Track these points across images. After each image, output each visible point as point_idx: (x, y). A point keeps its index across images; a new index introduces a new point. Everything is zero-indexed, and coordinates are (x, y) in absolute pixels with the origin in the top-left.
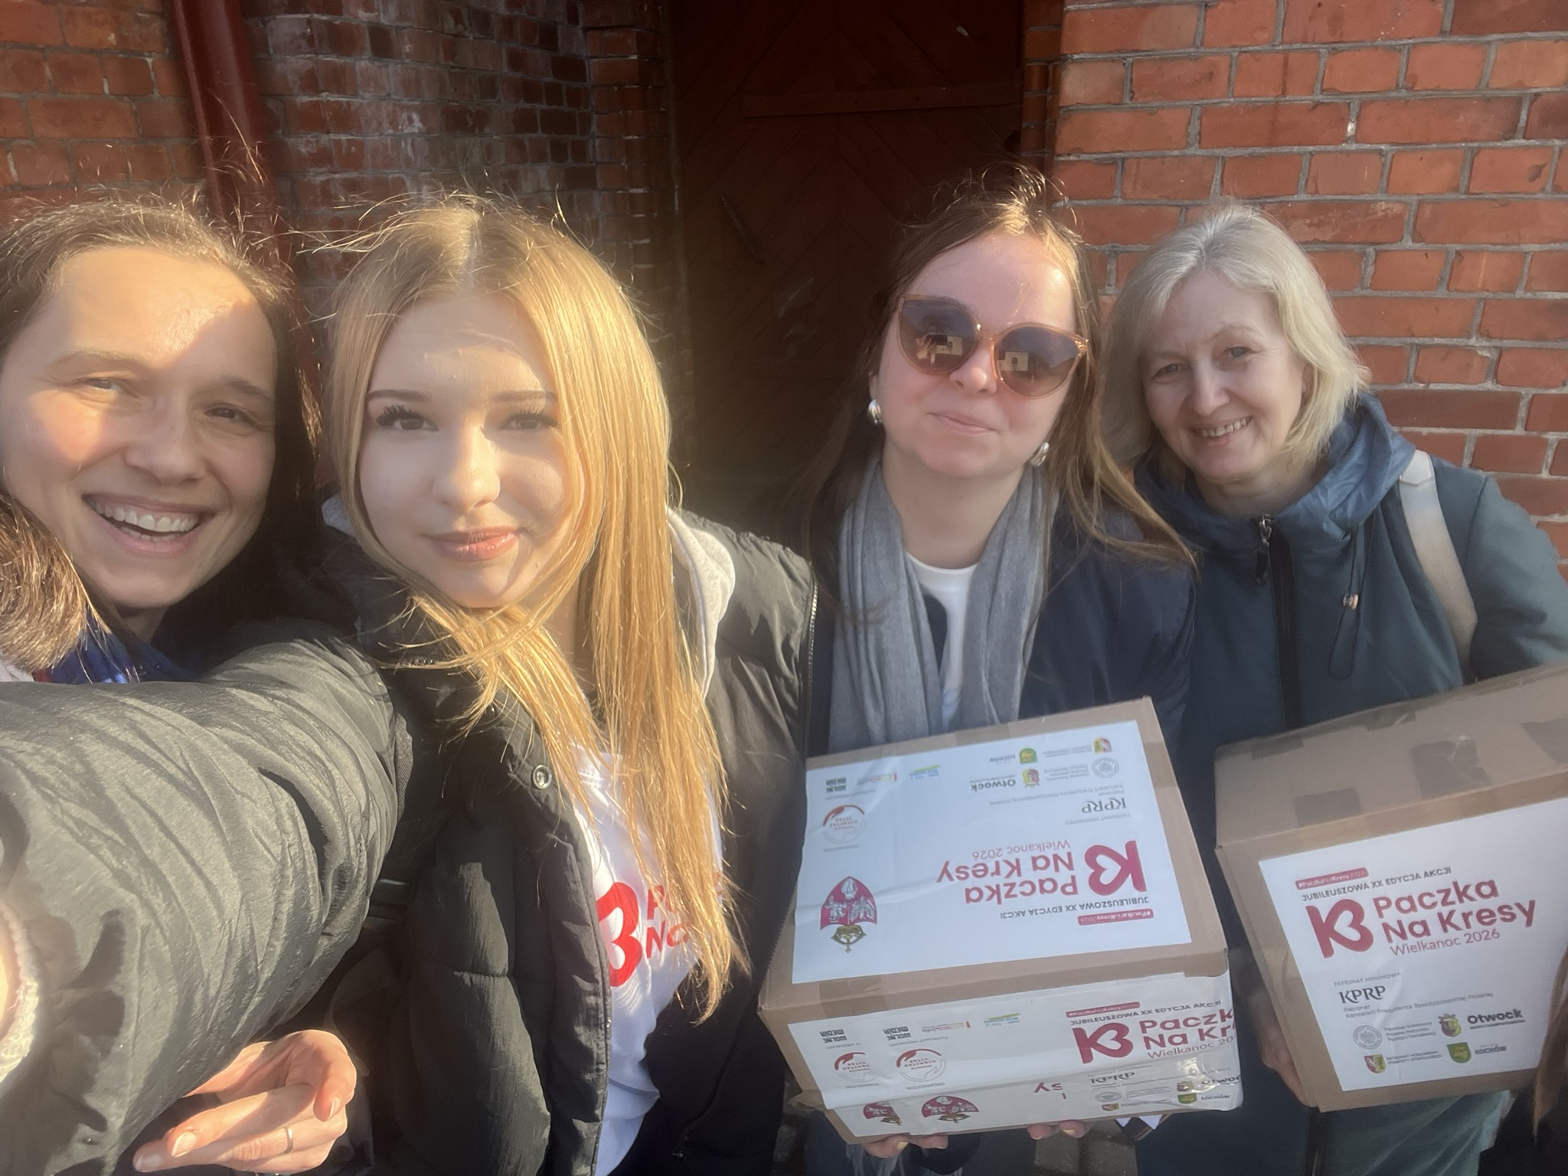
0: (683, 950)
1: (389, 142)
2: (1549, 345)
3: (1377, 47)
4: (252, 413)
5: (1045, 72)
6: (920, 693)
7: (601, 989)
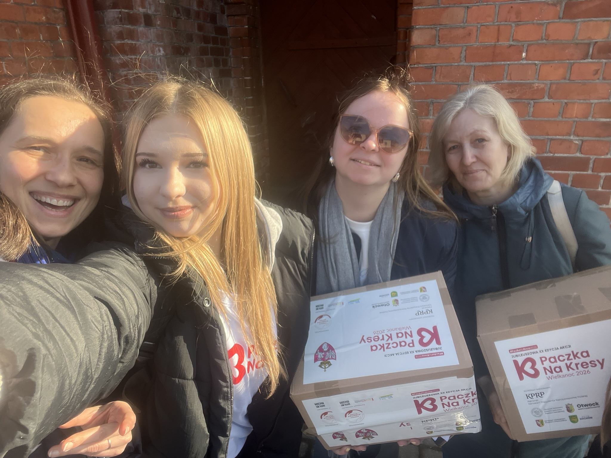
0: (261, 370)
1: (151, 58)
2: (602, 139)
3: (534, 24)
4: (94, 160)
5: (406, 33)
6: (351, 271)
7: (229, 385)
